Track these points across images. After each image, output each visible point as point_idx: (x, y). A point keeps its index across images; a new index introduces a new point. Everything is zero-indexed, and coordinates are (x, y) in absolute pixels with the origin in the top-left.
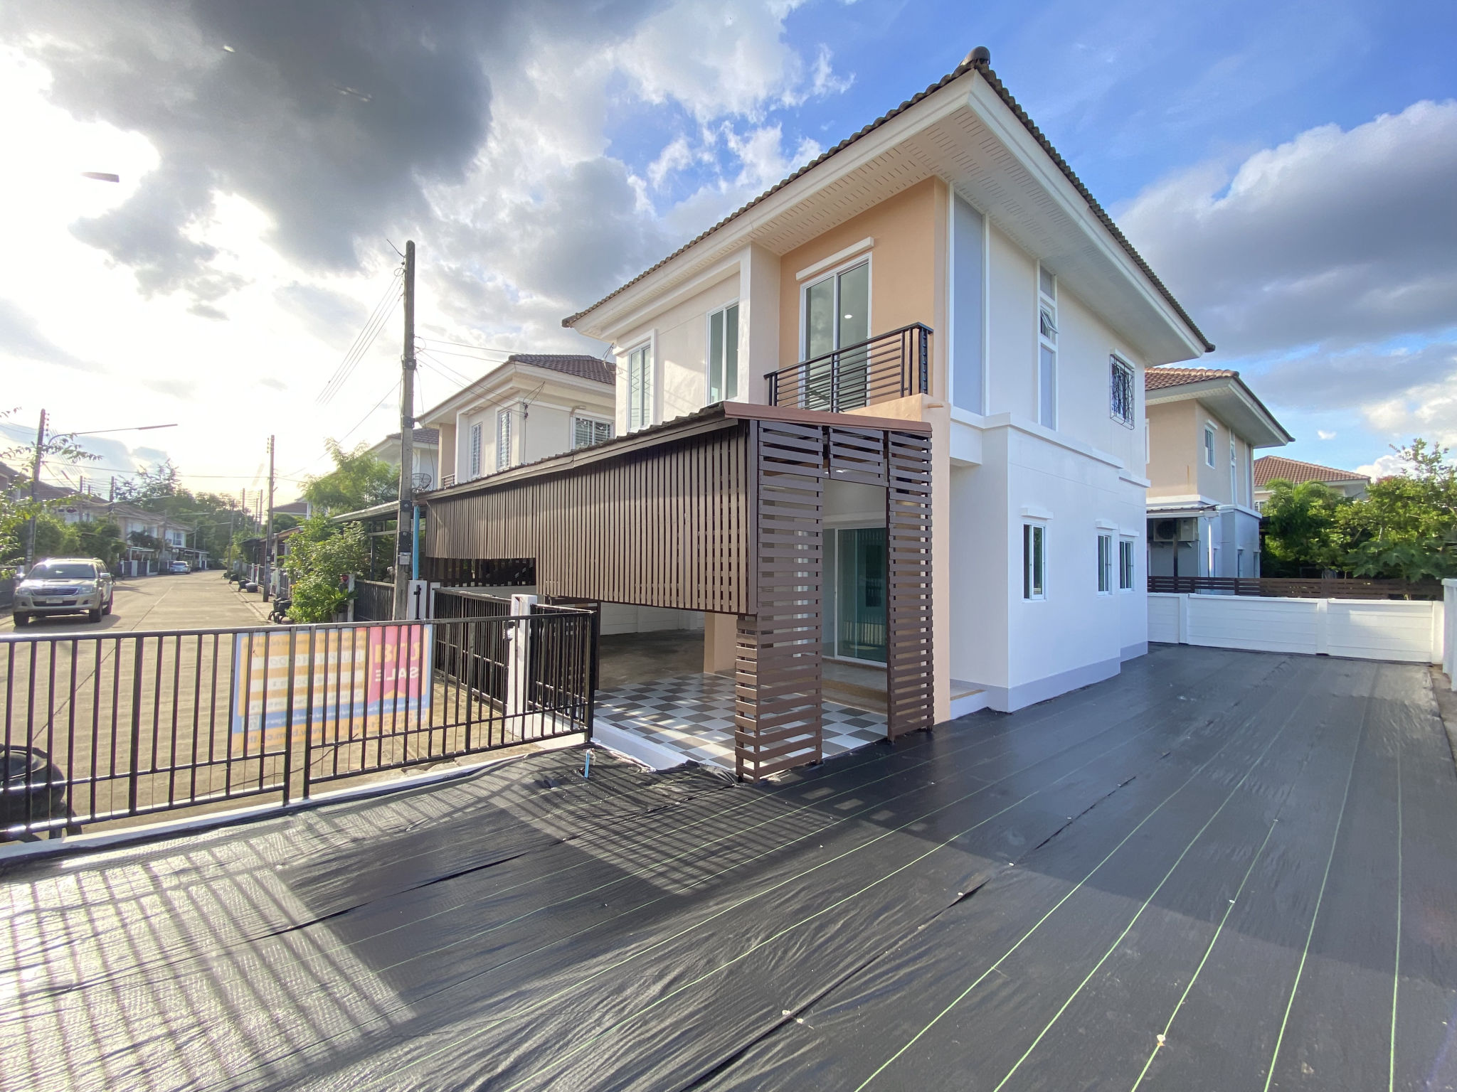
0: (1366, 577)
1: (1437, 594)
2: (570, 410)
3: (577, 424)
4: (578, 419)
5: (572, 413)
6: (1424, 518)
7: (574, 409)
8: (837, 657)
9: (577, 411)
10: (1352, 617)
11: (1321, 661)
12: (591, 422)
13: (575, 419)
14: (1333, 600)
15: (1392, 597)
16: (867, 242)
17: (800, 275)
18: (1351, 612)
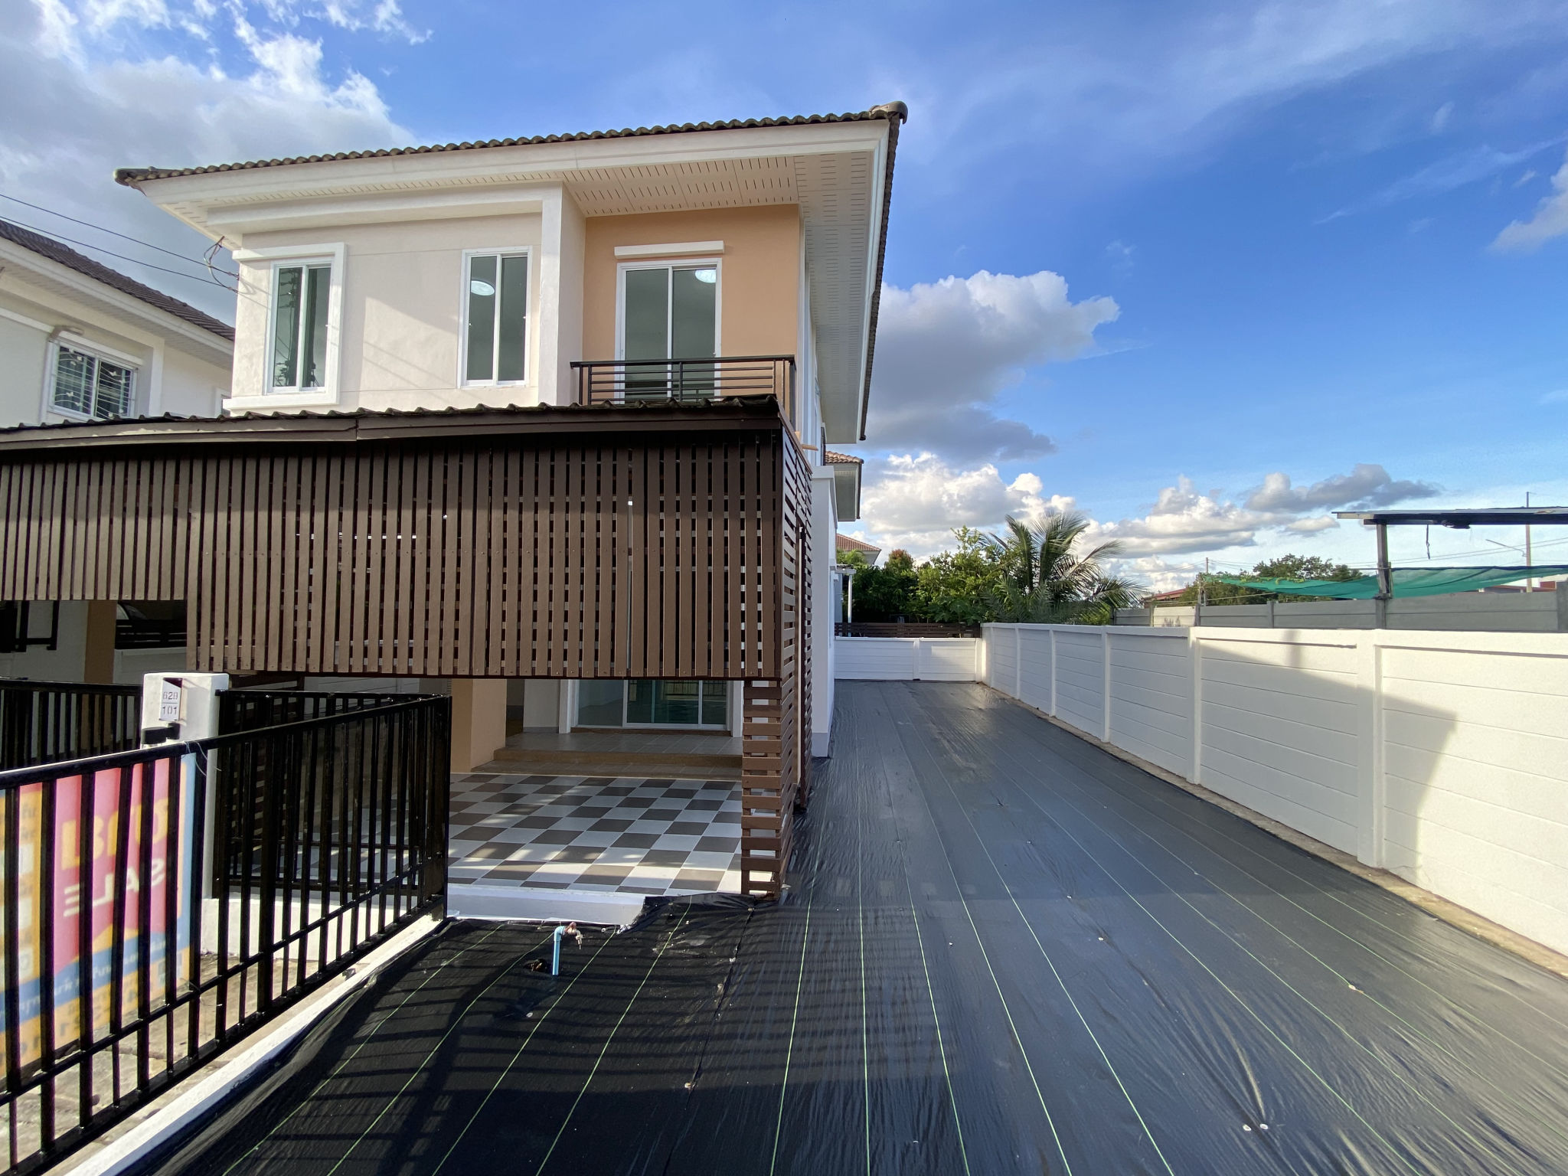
0: (942, 622)
1: (977, 633)
2: (49, 329)
3: (61, 357)
4: (63, 349)
5: (53, 336)
6: (968, 581)
7: (57, 330)
8: (626, 725)
9: (64, 334)
10: (933, 651)
11: (916, 683)
12: (91, 360)
13: (57, 349)
14: (922, 639)
15: (955, 636)
16: (718, 245)
17: (620, 251)
18: (933, 647)
